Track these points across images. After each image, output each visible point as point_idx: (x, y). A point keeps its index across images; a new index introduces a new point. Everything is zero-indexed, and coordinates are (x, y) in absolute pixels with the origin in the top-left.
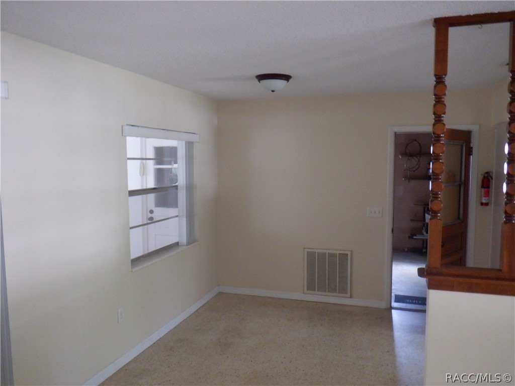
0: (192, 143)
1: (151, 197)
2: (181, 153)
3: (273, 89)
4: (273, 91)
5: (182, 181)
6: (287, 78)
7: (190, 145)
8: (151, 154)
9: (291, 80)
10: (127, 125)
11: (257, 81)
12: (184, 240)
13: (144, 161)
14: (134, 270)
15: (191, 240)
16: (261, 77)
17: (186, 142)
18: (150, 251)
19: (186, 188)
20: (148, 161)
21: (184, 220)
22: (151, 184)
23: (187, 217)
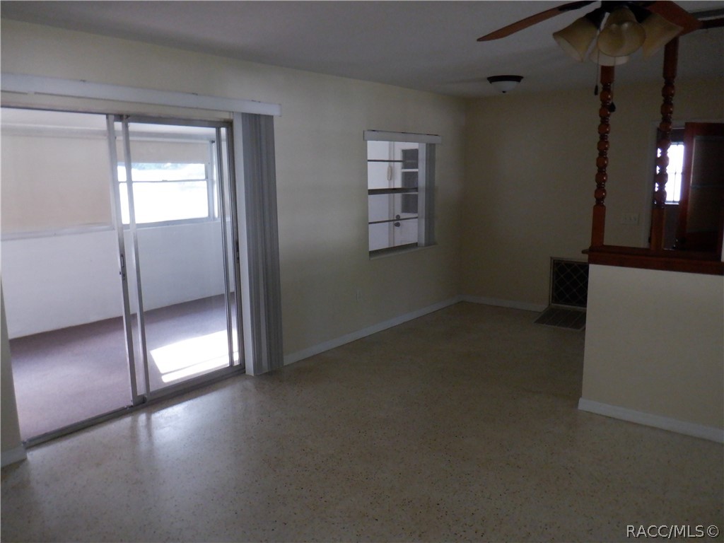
0: (434, 145)
1: (398, 197)
2: (422, 156)
3: (504, 90)
4: (504, 92)
5: (422, 181)
6: (518, 79)
7: (431, 148)
8: (399, 156)
9: (522, 81)
10: (368, 130)
11: (488, 82)
12: (423, 241)
13: (392, 163)
14: (372, 259)
15: (430, 242)
16: (493, 79)
17: (427, 144)
18: (396, 245)
19: (426, 188)
20: (396, 163)
21: (423, 222)
22: (398, 184)
23: (426, 219)
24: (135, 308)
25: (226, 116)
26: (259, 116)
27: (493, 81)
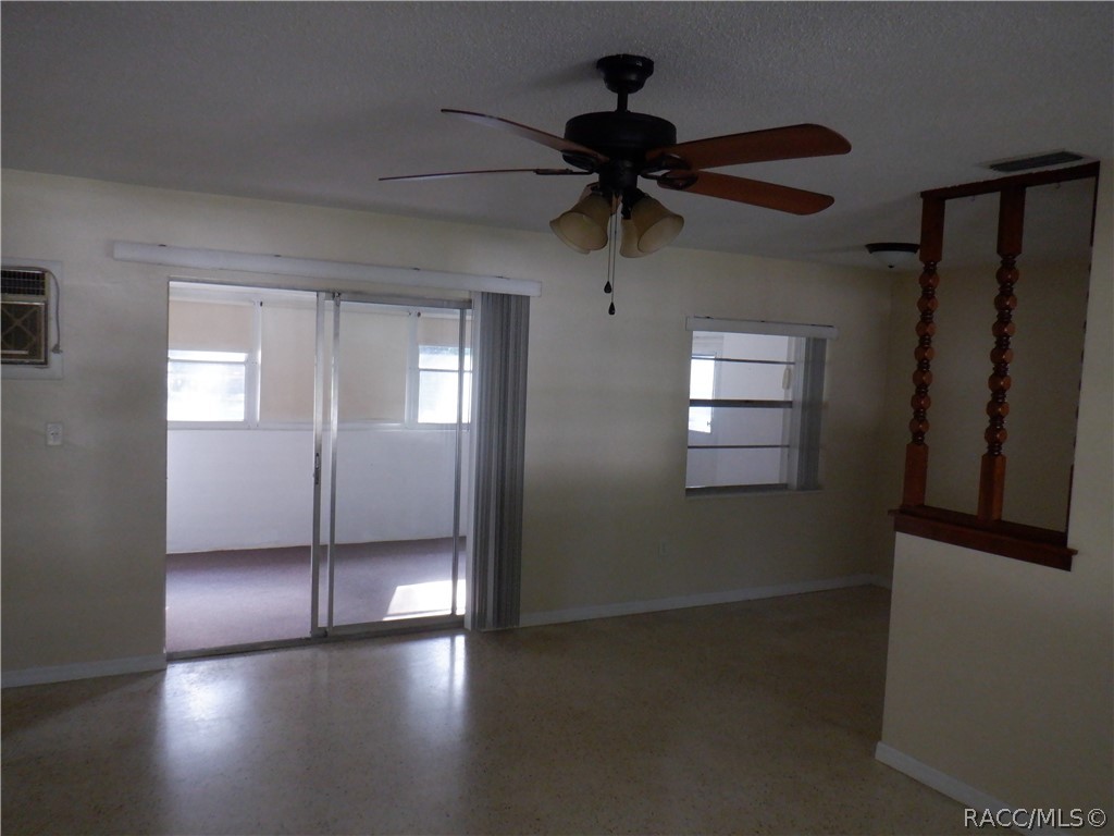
0: (823, 339)
2: (799, 356)
4: (891, 267)
5: (797, 395)
6: (910, 247)
7: (816, 344)
10: (696, 317)
12: (794, 481)
14: (689, 498)
15: (809, 485)
16: (874, 248)
17: (808, 340)
19: (804, 403)
21: (796, 453)
23: (801, 449)
24: (325, 538)
25: (466, 296)
26: (509, 296)
27: (876, 250)
